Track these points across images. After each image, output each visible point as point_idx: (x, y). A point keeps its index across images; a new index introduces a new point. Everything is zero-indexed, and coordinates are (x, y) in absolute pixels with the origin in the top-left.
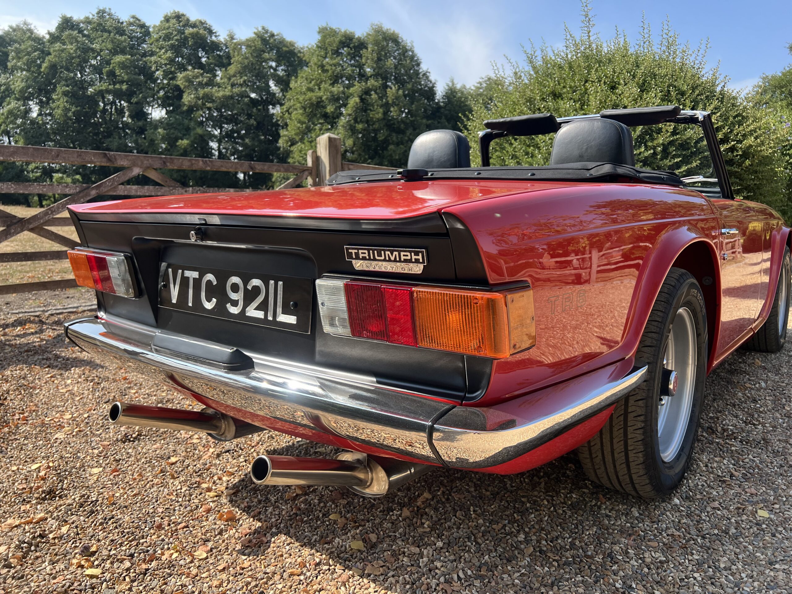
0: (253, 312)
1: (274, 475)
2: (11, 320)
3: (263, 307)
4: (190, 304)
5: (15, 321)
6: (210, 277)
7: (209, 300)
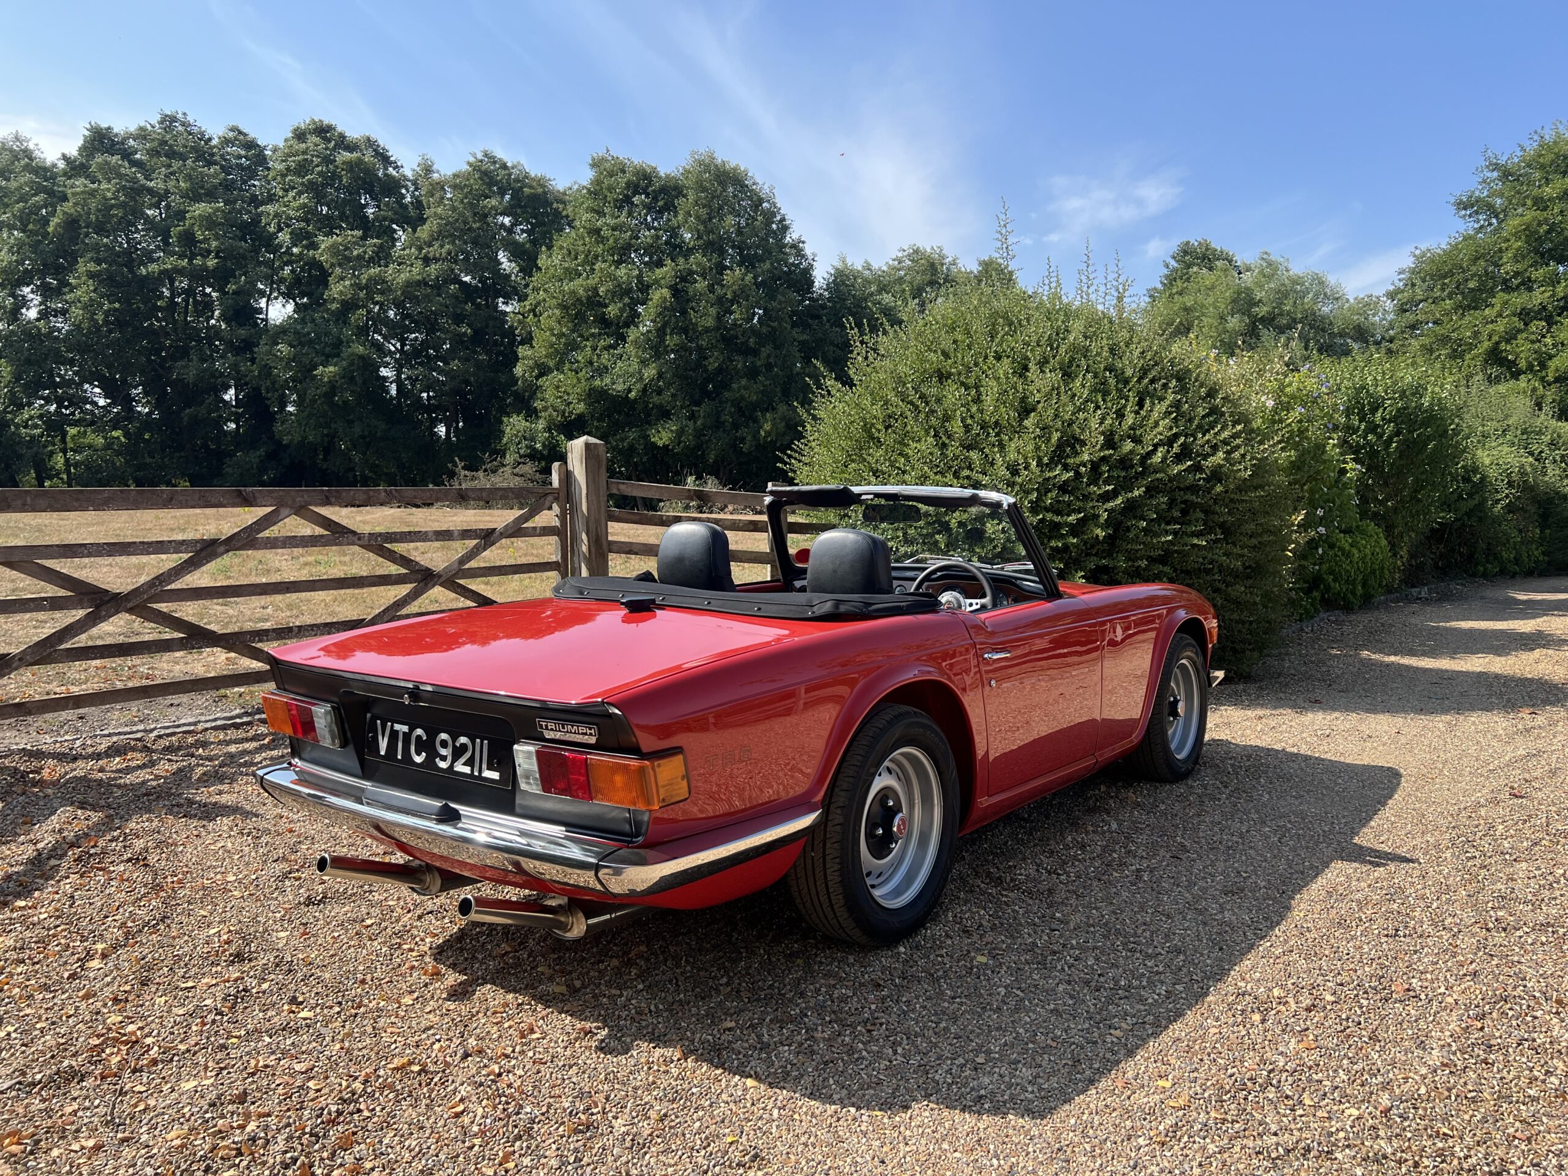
0: (461, 768)
1: (477, 912)
2: (102, 748)
3: (470, 762)
4: (399, 757)
5: (109, 748)
6: (419, 732)
7: (419, 754)
